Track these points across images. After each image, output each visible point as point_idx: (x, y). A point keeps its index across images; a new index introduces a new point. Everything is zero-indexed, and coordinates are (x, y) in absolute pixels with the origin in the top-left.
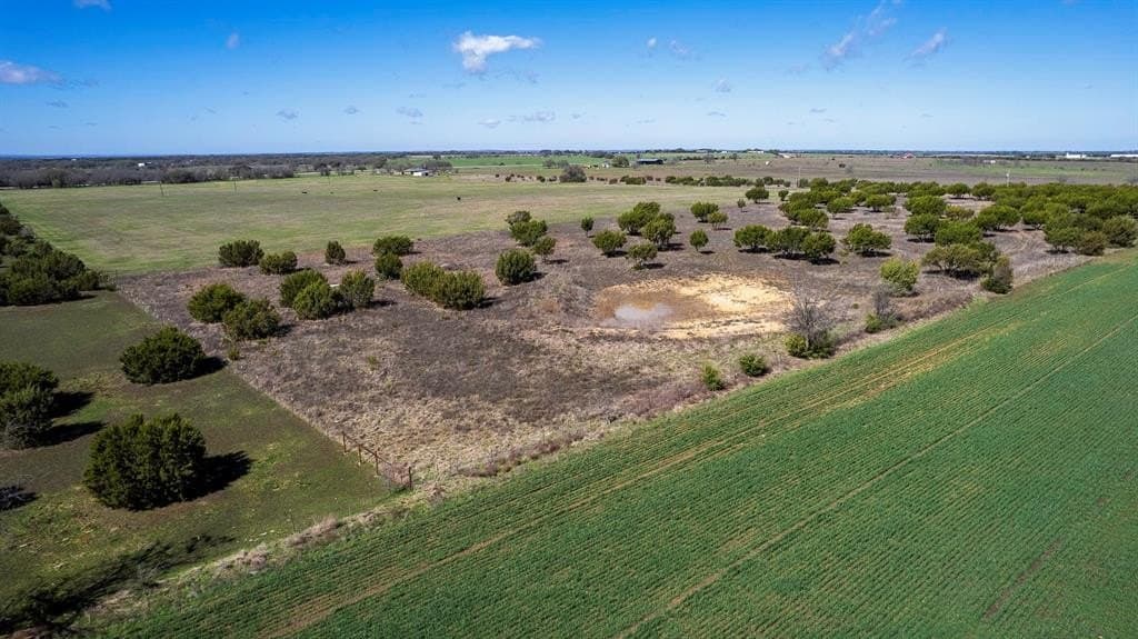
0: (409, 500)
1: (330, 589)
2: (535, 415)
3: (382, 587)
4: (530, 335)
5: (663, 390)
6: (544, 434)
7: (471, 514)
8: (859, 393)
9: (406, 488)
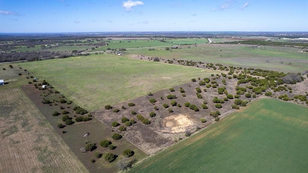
0: (150, 156)
1: (147, 164)
2: (158, 145)
3: (150, 164)
4: (156, 132)
5: (171, 142)
6: (159, 149)
7: (155, 158)
8: (190, 143)
9: (149, 155)
